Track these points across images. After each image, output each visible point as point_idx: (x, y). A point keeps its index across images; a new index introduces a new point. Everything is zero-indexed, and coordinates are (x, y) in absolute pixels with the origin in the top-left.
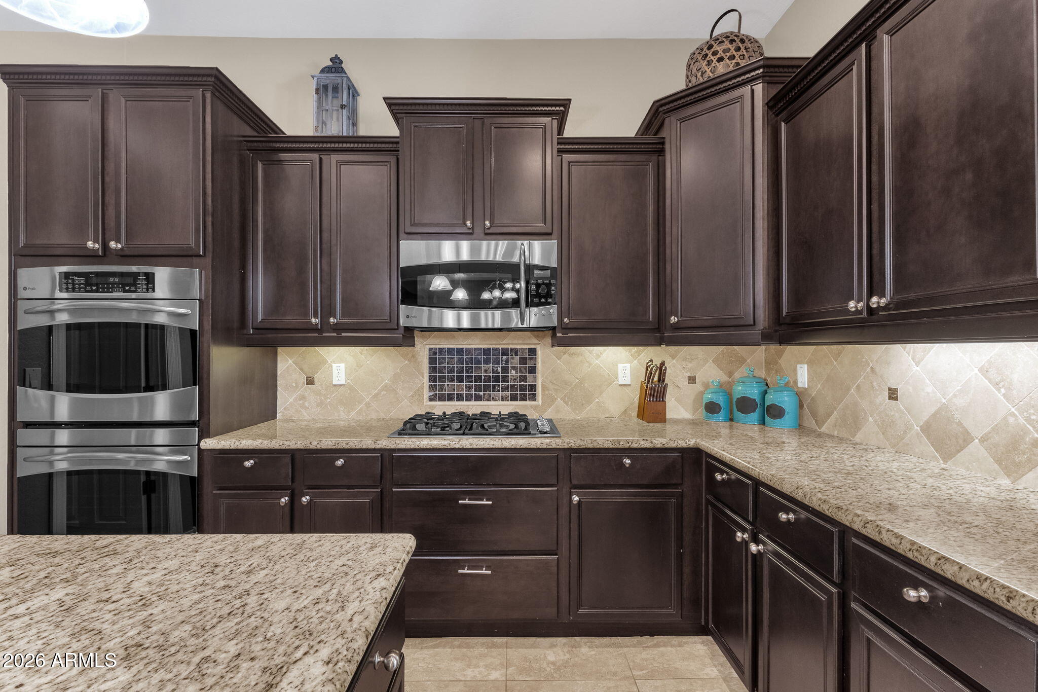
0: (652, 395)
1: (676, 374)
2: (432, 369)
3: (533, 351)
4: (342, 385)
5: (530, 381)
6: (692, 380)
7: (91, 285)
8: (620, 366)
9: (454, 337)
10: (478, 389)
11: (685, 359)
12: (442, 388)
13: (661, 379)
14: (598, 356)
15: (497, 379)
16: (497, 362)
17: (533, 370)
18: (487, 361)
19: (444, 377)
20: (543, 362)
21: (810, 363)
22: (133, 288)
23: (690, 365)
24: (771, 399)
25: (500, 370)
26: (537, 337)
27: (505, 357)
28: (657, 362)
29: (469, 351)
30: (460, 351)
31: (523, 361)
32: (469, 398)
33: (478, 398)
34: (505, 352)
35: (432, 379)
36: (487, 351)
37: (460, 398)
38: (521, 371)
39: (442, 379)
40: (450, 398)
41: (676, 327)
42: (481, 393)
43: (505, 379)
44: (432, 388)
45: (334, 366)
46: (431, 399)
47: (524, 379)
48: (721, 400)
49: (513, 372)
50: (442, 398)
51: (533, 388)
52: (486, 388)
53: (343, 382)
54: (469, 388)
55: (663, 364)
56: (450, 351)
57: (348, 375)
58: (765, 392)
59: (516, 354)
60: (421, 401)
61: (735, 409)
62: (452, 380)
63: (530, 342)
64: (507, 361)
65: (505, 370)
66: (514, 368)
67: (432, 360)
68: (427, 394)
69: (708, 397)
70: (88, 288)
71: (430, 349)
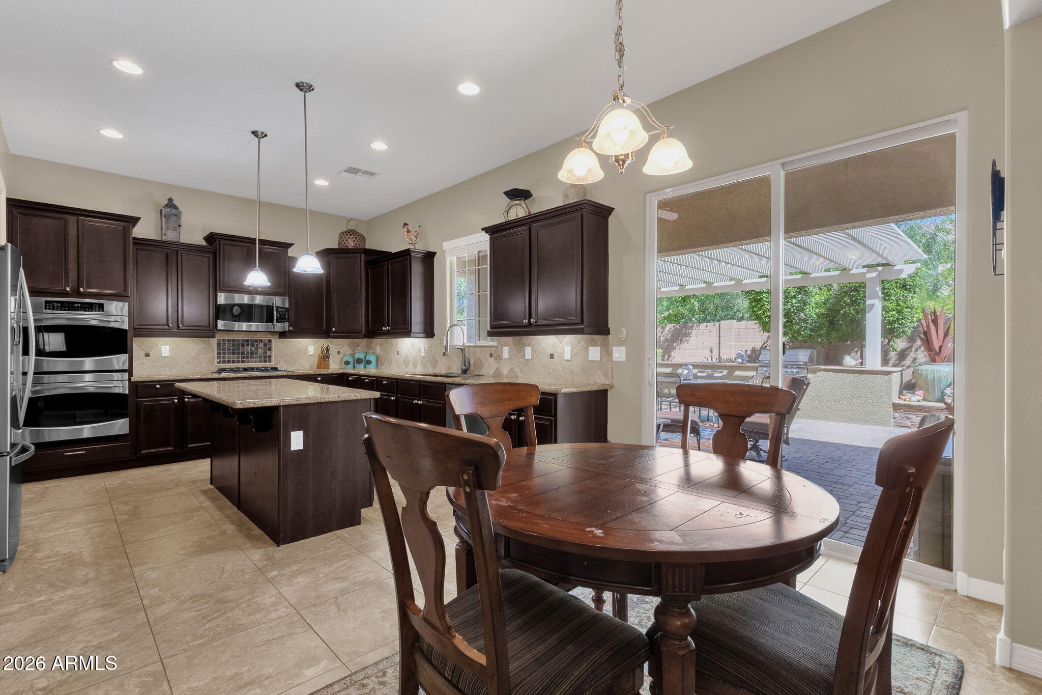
0: (324, 358)
1: (333, 351)
2: (219, 349)
3: (270, 341)
4: (166, 357)
5: (268, 353)
6: (339, 353)
7: (65, 307)
8: (309, 347)
9: (230, 334)
10: (243, 357)
11: (336, 345)
12: (224, 358)
13: (328, 351)
14: (299, 343)
15: (252, 353)
16: (252, 345)
17: (270, 349)
18: (248, 345)
19: (225, 352)
20: (275, 345)
21: (380, 345)
22: (90, 310)
23: (338, 347)
24: (368, 358)
25: (254, 349)
26: (272, 335)
27: (256, 343)
28: (326, 345)
29: (238, 340)
30: (234, 340)
31: (265, 345)
32: (238, 362)
33: (243, 362)
34: (256, 341)
35: (219, 353)
36: (247, 341)
37: (234, 362)
38: (264, 350)
39: (224, 353)
40: (229, 362)
41: (335, 332)
42: (245, 360)
43: (257, 353)
44: (219, 358)
45: (163, 347)
46: (218, 363)
47: (265, 353)
48: (351, 360)
49: (260, 350)
50: (224, 362)
51: (270, 357)
52: (247, 357)
53: (168, 355)
54: (238, 358)
55: (328, 346)
56: (229, 340)
57: (171, 352)
58: (366, 356)
59: (262, 342)
60: (213, 364)
61: (355, 363)
62: (229, 353)
63: (270, 337)
64: (257, 345)
65: (257, 349)
66: (261, 348)
67: (219, 345)
68: (216, 360)
69: (345, 359)
70: (63, 309)
71: (218, 339)
